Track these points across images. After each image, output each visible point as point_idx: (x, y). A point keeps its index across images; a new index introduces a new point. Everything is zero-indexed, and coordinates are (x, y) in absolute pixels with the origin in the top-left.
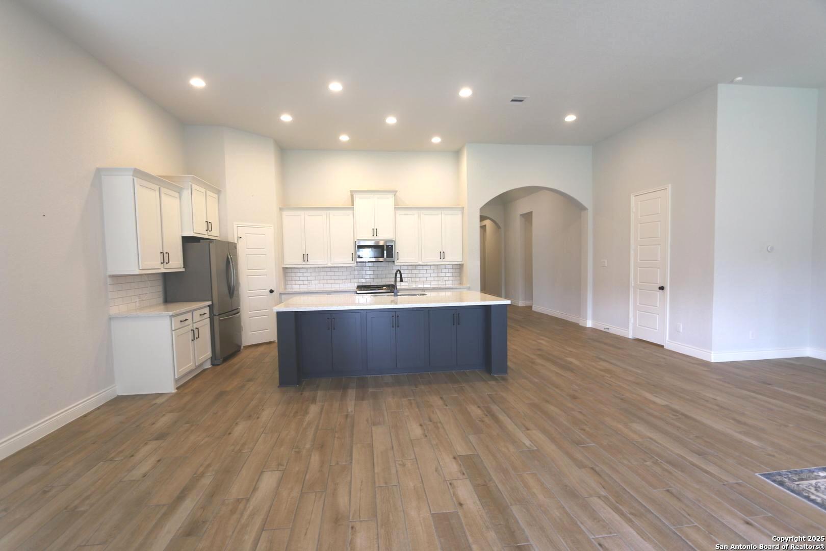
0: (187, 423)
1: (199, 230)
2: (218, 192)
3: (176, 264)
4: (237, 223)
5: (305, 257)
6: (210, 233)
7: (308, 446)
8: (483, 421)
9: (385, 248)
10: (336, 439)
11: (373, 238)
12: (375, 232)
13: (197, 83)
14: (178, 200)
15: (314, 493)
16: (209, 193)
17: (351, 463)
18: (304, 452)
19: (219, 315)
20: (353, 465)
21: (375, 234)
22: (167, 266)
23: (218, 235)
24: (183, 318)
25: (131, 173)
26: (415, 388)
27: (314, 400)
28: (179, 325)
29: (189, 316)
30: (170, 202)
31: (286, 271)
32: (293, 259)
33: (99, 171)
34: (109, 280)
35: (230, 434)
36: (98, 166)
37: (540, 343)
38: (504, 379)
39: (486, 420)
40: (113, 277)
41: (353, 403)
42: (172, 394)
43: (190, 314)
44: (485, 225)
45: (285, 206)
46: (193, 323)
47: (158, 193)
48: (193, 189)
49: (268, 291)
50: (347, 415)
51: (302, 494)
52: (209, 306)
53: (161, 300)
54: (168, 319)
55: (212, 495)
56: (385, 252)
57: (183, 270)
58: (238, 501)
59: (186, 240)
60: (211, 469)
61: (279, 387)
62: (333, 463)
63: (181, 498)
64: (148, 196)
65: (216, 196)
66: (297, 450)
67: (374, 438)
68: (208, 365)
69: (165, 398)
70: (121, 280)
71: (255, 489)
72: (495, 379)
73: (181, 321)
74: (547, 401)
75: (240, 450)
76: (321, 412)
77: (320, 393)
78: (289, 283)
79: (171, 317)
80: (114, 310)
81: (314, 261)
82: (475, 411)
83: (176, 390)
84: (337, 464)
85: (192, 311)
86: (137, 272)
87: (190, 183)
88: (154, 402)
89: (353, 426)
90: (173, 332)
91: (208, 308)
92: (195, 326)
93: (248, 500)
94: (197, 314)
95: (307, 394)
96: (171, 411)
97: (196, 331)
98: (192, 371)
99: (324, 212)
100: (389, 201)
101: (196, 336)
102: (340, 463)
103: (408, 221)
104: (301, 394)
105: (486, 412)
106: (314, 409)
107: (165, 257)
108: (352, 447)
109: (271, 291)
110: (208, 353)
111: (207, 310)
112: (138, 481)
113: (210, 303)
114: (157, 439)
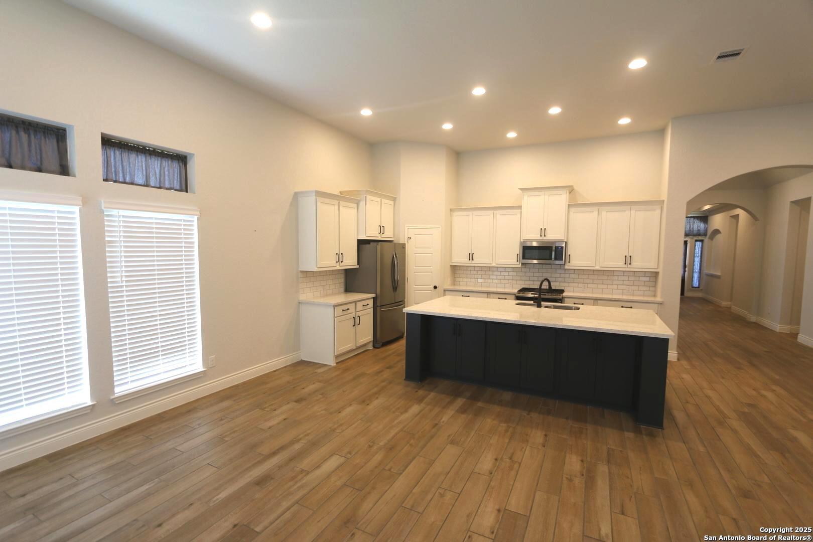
0: (322, 394)
1: (372, 233)
2: (394, 199)
3: (351, 261)
4: (408, 226)
5: (471, 257)
6: (383, 235)
7: (382, 444)
8: (570, 480)
9: (554, 249)
10: (408, 445)
11: (541, 238)
12: (543, 231)
13: (366, 112)
14: (356, 210)
15: (352, 489)
16: (384, 201)
17: (401, 474)
18: (375, 447)
19: (381, 306)
20: (400, 477)
21: (543, 234)
22: (342, 264)
23: (392, 236)
24: (345, 307)
25: (314, 194)
26: (525, 414)
27: (420, 400)
28: (341, 313)
29: (351, 307)
30: (349, 213)
31: (455, 269)
32: (460, 259)
33: (296, 195)
34: (300, 275)
35: (340, 412)
36: (296, 190)
37: (762, 396)
38: (651, 435)
39: (577, 481)
40: (302, 272)
41: (453, 412)
42: (330, 367)
43: (354, 304)
44: (738, 215)
45: (456, 206)
46: (356, 312)
47: (337, 207)
48: (367, 199)
49: (432, 287)
50: (437, 424)
51: (345, 485)
52: (373, 298)
53: (342, 289)
54: (332, 308)
55: (292, 459)
56: (553, 253)
57: (358, 267)
58: (302, 471)
59: (361, 243)
60: (307, 437)
61: (405, 380)
62: (387, 468)
63: (274, 454)
64: (328, 210)
65: (392, 203)
66: (371, 444)
67: (440, 457)
68: (370, 347)
69: (326, 368)
70: (308, 275)
71: (318, 467)
72: (638, 431)
73: (343, 310)
74: (691, 485)
75: (334, 430)
76: (419, 414)
77: (432, 394)
78: (457, 279)
79: (335, 306)
80: (303, 297)
81: (479, 260)
82: (573, 463)
83: (335, 364)
84: (390, 470)
85: (356, 302)
86: (316, 269)
87: (365, 195)
88: (316, 371)
89: (432, 437)
90: (336, 319)
91: (372, 299)
92: (358, 314)
93: (308, 473)
94: (360, 305)
95: (421, 392)
96: (320, 382)
97: (357, 319)
98: (352, 351)
99: (491, 212)
100: (563, 199)
101: (357, 322)
102: (392, 470)
103: (584, 220)
104: (417, 391)
105: (585, 471)
106: (415, 409)
107: (340, 257)
108: (414, 458)
109: (435, 287)
110: (369, 337)
111: (371, 302)
112: (264, 430)
113: (374, 295)
114: (297, 401)
